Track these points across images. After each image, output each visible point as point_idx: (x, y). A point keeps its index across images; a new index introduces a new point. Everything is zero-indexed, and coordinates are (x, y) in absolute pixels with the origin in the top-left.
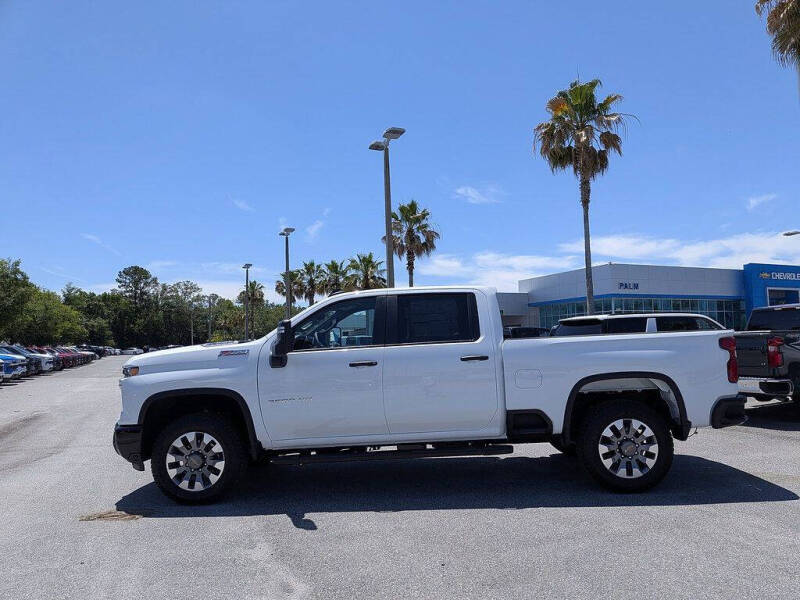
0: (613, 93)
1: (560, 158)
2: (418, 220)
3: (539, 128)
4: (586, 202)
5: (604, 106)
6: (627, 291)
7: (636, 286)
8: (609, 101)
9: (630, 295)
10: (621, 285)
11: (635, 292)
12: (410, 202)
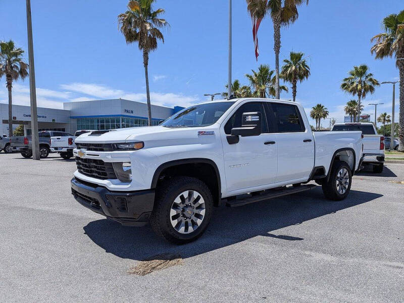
0: (162, 8)
1: (130, 37)
2: (16, 54)
3: (121, 16)
4: (146, 64)
5: (155, 13)
6: (128, 114)
7: (132, 112)
8: (158, 12)
9: (129, 116)
10: (126, 110)
11: (132, 115)
12: (8, 41)
